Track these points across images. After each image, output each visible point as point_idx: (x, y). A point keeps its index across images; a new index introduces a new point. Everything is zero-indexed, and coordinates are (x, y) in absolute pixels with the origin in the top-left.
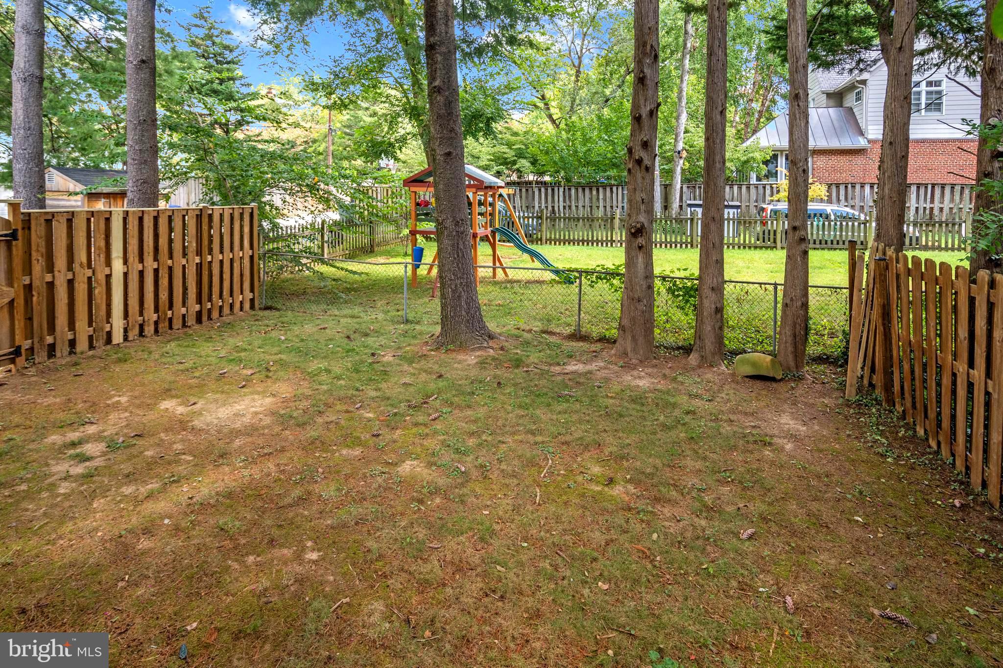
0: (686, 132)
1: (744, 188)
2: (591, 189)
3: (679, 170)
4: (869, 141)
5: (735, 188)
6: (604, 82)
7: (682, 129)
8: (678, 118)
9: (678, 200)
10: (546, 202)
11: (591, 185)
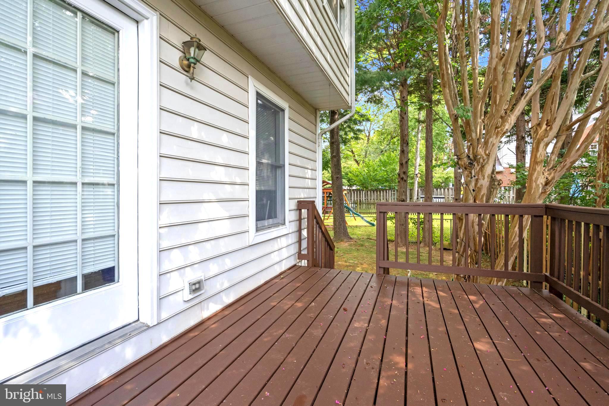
0: (420, 165)
1: (446, 190)
2: (377, 192)
3: (416, 183)
4: (504, 168)
5: (442, 189)
6: (380, 142)
7: (418, 164)
8: (416, 160)
9: (416, 195)
10: (357, 197)
11: (377, 190)
